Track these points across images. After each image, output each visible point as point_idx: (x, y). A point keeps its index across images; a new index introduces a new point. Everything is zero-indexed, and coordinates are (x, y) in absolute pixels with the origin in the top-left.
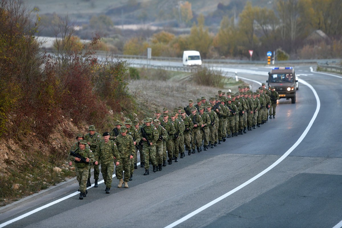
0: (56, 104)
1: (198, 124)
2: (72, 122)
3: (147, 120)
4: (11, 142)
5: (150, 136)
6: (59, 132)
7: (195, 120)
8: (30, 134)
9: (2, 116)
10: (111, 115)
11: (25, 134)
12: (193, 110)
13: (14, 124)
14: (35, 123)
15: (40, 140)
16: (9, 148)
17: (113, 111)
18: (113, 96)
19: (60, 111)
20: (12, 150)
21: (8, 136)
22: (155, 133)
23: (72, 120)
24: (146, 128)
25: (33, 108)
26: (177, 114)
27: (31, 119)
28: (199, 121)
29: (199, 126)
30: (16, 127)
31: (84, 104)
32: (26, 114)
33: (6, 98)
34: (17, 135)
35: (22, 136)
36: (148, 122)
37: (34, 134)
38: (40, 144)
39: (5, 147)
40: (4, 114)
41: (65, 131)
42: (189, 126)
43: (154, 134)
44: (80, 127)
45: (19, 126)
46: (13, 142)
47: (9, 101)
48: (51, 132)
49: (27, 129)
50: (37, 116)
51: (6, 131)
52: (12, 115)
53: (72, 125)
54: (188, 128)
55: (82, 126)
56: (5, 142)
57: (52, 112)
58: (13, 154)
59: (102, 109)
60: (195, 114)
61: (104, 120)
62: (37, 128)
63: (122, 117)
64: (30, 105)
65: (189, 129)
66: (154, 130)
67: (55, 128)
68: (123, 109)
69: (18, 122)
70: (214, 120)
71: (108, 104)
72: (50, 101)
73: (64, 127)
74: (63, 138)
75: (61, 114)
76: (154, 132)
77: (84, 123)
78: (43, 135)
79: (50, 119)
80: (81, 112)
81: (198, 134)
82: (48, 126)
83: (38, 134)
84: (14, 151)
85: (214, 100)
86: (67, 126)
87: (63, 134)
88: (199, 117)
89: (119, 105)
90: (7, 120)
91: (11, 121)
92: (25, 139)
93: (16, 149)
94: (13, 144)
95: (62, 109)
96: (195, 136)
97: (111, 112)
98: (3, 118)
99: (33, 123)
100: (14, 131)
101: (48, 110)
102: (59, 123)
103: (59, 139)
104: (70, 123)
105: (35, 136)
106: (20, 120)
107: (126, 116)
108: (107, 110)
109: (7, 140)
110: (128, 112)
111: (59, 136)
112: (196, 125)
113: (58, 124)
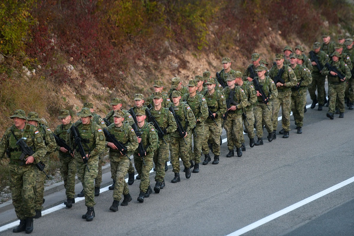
0: (262, 14)
1: (237, 106)
2: (280, 35)
3: (85, 113)
4: (212, 56)
5: (88, 145)
6: (265, 47)
7: (232, 99)
8: (233, 48)
9: (203, 28)
10: (326, 28)
11: (227, 48)
12: (229, 79)
13: (215, 37)
14: (238, 35)
15: (243, 55)
16: (210, 64)
17: (329, 23)
18: (329, 5)
19: (267, 22)
20: (213, 66)
21: (208, 50)
22: (100, 140)
23: (280, 32)
24: (80, 126)
25: (237, 18)
26: (194, 88)
27: (234, 32)
28: (240, 100)
29: (240, 109)
30: (218, 40)
31: (295, 14)
32: (228, 26)
33: (208, 7)
34: (219, 49)
35: (224, 51)
36: (86, 116)
37: (237, 48)
38: (244, 60)
39: (206, 63)
40: (205, 25)
41: (272, 46)
42: (219, 109)
43: (97, 141)
44: (289, 41)
45: (220, 38)
46: (214, 57)
47: (211, 11)
48: (256, 46)
49: (230, 43)
50: (240, 28)
51: (207, 45)
52: (213, 26)
53: (280, 38)
54: (214, 112)
55: (292, 40)
56: (205, 57)
57: (257, 23)
58: (214, 70)
59: (316, 20)
60: (232, 87)
61: (318, 33)
62: (241, 42)
63: (339, 29)
64: (234, 15)
65: (217, 115)
66: (97, 134)
67: (260, 42)
68: (341, 20)
69: (219, 35)
70: (269, 94)
71: (323, 14)
72: (256, 11)
73: (271, 41)
74: (269, 53)
75: (268, 26)
76: (98, 138)
77: (294, 36)
78: (247, 50)
79: (255, 32)
80: (291, 23)
81: (238, 124)
82: (253, 39)
83: (242, 48)
84: (215, 68)
85: (279, 59)
86: (274, 39)
87: (270, 49)
88: (239, 93)
89: (336, 15)
90: (207, 32)
91: (212, 33)
92: (227, 54)
93: (217, 65)
94: (214, 60)
95: (269, 20)
96: (232, 126)
97: (326, 23)
98: (204, 29)
99: (236, 36)
100: (215, 45)
101: (253, 21)
102: (266, 36)
103: (265, 55)
104: (278, 37)
105: (239, 50)
106: (221, 32)
107: (344, 28)
108: (321, 21)
109: (207, 55)
110: (346, 23)
111: (265, 51)
112: (233, 107)
113: (264, 38)
